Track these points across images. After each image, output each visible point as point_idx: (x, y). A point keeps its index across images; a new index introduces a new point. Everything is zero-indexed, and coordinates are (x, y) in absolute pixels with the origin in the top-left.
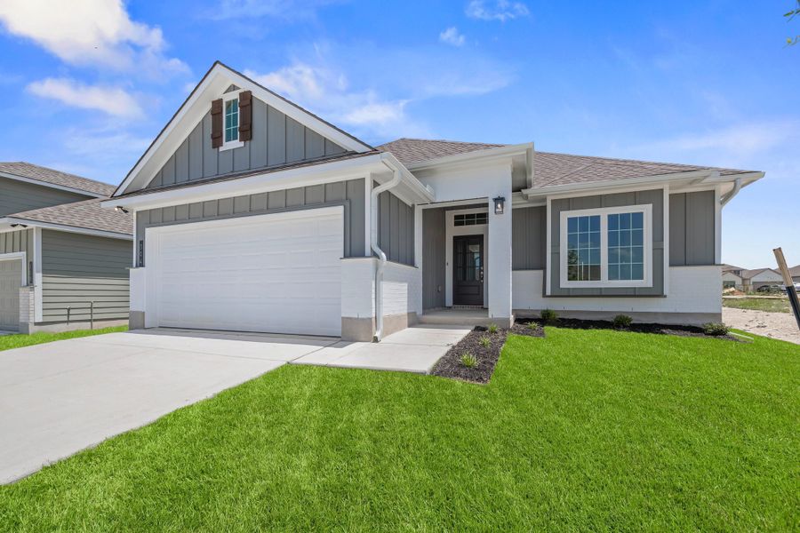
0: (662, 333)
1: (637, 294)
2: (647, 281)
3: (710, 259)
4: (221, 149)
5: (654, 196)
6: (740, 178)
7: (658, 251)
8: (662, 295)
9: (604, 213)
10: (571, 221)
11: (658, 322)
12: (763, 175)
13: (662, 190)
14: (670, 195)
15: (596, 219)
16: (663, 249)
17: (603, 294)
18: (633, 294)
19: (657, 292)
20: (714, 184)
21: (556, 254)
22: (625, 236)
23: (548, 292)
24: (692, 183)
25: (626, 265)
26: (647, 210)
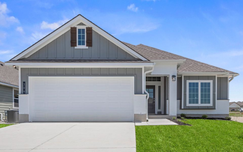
0: (216, 120)
1: (208, 108)
2: (211, 104)
3: (226, 98)
4: (76, 48)
5: (213, 78)
6: (234, 74)
7: (214, 95)
8: (215, 109)
9: (200, 82)
10: (190, 84)
11: (213, 117)
12: (239, 75)
13: (215, 76)
14: (217, 77)
15: (197, 84)
16: (215, 94)
17: (199, 108)
18: (207, 108)
19: (213, 108)
20: (228, 76)
21: (185, 95)
22: (205, 89)
23: (183, 108)
24: (223, 75)
25: (206, 99)
26: (211, 82)
